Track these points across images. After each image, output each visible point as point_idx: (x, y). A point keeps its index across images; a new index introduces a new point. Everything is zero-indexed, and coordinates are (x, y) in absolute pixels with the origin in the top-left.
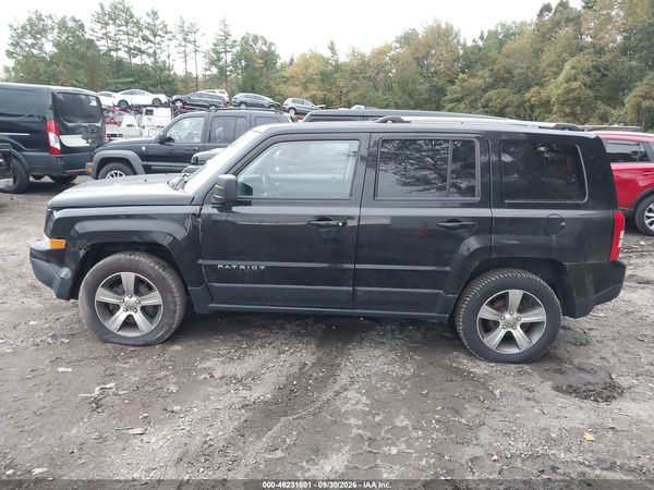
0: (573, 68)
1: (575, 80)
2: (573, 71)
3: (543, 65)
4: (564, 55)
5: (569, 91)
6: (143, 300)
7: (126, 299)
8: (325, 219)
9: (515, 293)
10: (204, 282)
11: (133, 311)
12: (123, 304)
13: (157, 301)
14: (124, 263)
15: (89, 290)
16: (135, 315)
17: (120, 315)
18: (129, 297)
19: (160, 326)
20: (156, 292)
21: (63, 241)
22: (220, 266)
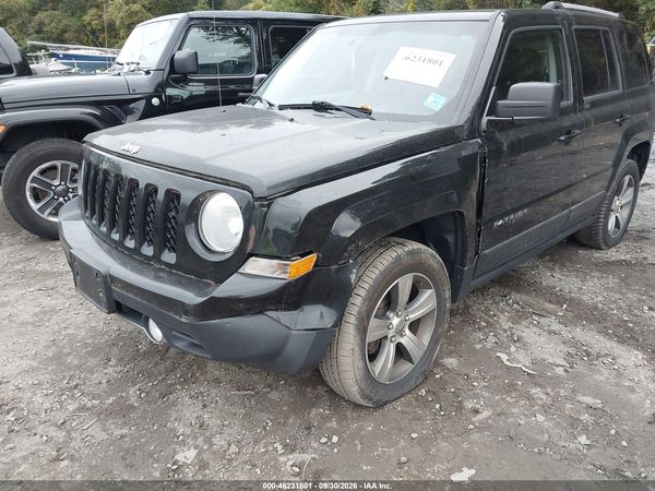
6: (412, 312)
7: (395, 321)
8: (569, 132)
9: (627, 178)
10: (477, 253)
11: (402, 336)
12: (391, 331)
13: (433, 304)
14: (407, 260)
15: (362, 330)
16: (403, 341)
17: (389, 350)
18: (397, 315)
19: (434, 341)
20: (430, 291)
21: (313, 257)
22: (496, 224)
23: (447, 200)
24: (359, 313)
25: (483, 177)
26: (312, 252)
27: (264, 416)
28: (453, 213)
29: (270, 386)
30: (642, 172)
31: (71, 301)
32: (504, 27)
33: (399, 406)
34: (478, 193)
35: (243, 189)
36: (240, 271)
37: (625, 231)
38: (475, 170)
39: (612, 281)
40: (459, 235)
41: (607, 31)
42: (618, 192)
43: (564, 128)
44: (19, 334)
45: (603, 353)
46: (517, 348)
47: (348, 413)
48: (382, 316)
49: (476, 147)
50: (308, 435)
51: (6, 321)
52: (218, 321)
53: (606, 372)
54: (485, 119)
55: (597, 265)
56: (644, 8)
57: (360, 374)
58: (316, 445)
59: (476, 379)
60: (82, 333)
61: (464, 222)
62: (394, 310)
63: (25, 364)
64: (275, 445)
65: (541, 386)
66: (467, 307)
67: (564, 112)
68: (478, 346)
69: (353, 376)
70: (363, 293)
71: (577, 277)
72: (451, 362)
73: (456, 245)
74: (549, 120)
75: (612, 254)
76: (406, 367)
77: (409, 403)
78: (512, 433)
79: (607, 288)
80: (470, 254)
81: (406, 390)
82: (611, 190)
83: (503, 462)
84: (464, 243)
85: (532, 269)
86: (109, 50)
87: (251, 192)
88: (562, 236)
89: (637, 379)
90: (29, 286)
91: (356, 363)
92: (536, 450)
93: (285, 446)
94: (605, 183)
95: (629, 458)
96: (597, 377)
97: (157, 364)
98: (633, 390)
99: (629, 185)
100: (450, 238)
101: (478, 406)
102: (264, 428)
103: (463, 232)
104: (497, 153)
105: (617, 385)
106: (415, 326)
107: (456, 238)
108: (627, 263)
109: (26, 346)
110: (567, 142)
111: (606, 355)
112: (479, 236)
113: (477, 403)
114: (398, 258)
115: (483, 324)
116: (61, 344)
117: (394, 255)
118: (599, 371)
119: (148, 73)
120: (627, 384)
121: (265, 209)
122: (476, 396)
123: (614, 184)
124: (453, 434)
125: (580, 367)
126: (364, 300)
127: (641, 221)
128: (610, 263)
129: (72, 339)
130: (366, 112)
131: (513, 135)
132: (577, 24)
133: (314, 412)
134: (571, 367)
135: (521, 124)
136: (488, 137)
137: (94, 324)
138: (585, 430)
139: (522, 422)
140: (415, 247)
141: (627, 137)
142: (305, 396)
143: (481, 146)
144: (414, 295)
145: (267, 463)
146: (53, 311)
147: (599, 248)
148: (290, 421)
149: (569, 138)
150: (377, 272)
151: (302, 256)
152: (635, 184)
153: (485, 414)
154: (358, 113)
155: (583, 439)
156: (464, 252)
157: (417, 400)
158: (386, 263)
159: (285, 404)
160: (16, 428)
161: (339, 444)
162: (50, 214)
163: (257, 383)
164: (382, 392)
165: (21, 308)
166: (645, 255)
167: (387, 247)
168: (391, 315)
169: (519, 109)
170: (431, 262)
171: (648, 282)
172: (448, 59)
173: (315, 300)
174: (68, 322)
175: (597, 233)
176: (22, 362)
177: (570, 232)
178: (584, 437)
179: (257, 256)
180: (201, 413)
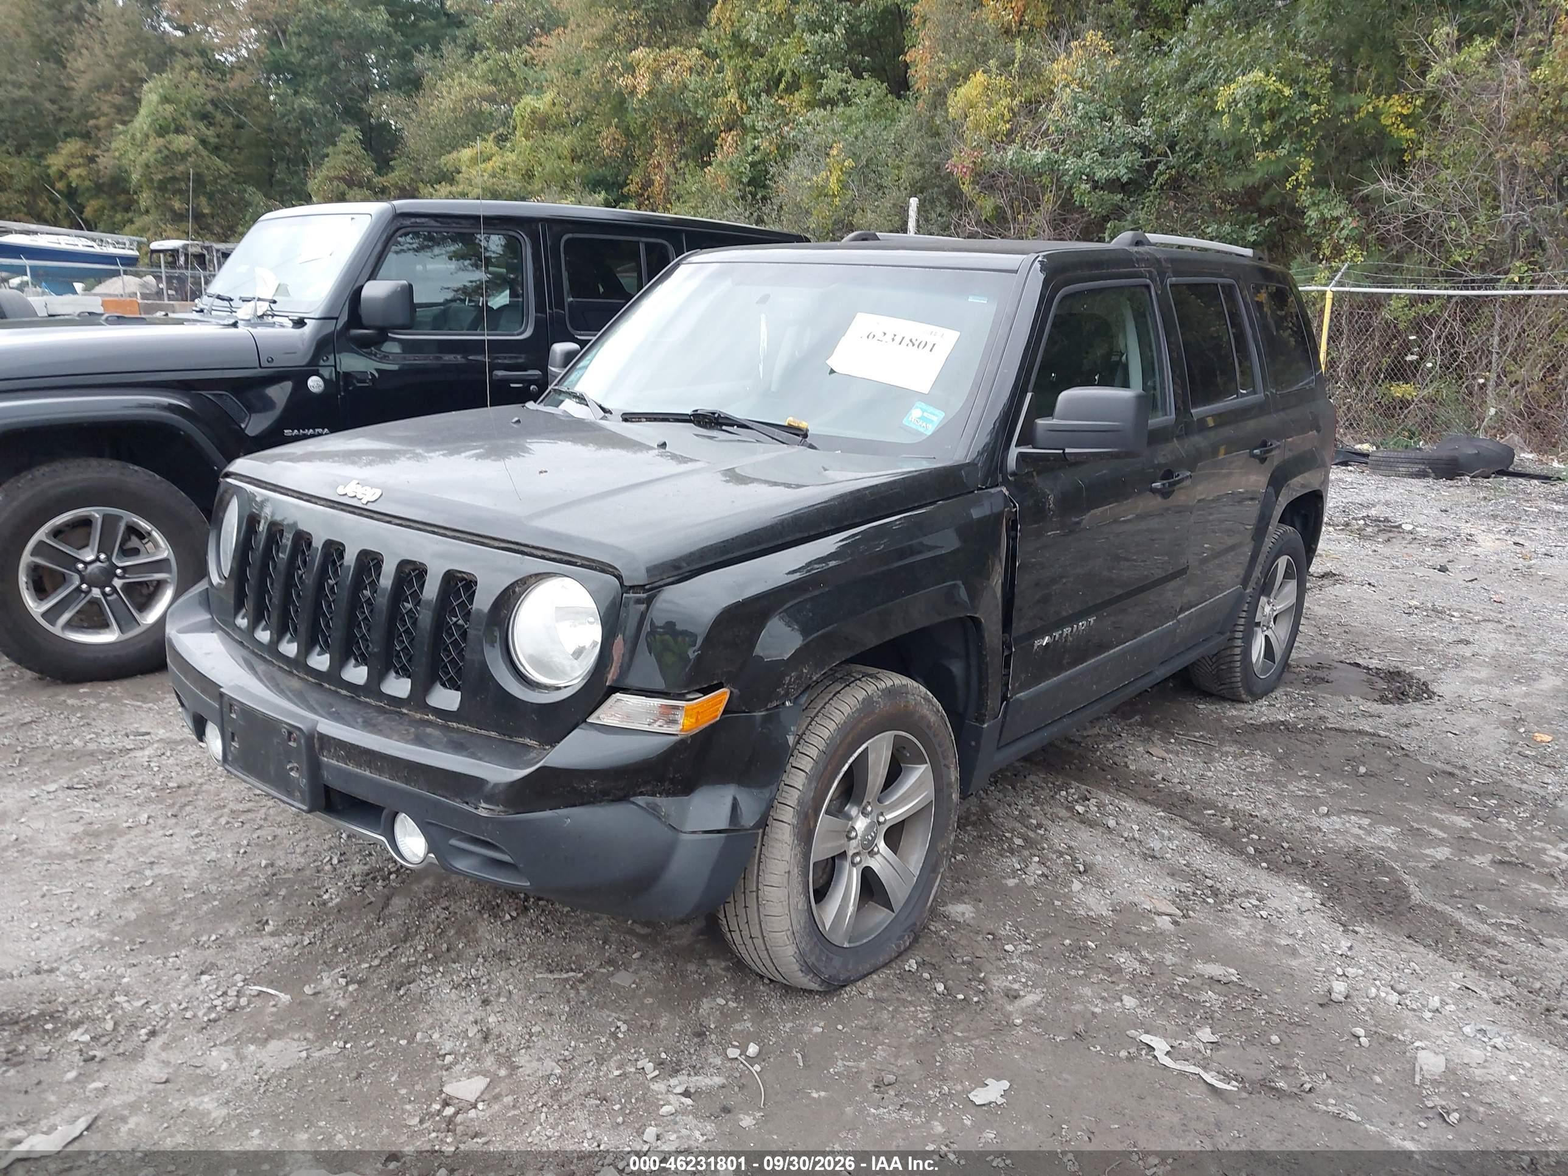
0: (165, 100)
1: (179, 130)
2: (169, 108)
3: (81, 85)
4: (134, 65)
5: (171, 158)
6: (893, 807)
7: (861, 824)
8: (1168, 474)
9: (1282, 562)
10: (1004, 698)
11: (872, 854)
12: (854, 843)
13: (927, 793)
14: (883, 706)
15: (805, 836)
16: (875, 864)
17: (849, 882)
18: (865, 814)
19: (930, 867)
20: (923, 767)
21: (723, 695)
22: (1037, 643)
23: (950, 596)
24: (800, 802)
25: (1012, 556)
26: (720, 686)
27: (609, 1016)
28: (961, 620)
29: (611, 962)
30: (1310, 549)
31: (151, 809)
32: (1046, 283)
33: (868, 989)
34: (1004, 585)
35: (603, 571)
36: (589, 720)
37: (1286, 665)
38: (998, 544)
39: (1261, 761)
40: (973, 662)
41: (1231, 286)
42: (1266, 588)
43: (1159, 466)
44: (50, 877)
45: (1242, 890)
46: (1084, 884)
47: (773, 1005)
48: (837, 811)
49: (1001, 500)
50: (702, 1044)
51: (12, 853)
52: (548, 814)
53: (1246, 924)
54: (1014, 451)
55: (1232, 731)
56: (1314, 213)
57: (799, 921)
58: (718, 1061)
59: (1010, 940)
60: (192, 873)
61: (981, 638)
62: (858, 802)
63: (81, 935)
64: (640, 1064)
65: (1130, 949)
66: (985, 811)
67: (1157, 437)
68: (1011, 882)
69: (788, 925)
70: (807, 764)
71: (1196, 754)
72: (962, 910)
73: (968, 684)
74: (1128, 454)
75: (1262, 711)
76: (880, 917)
77: (886, 985)
78: (1080, 1027)
79: (1252, 774)
80: (992, 701)
81: (882, 959)
82: (1252, 583)
83: (1065, 1076)
84: (982, 678)
85: (1108, 738)
86: (109, 237)
87: (619, 577)
88: (1162, 672)
89: (1300, 932)
90: (43, 780)
91: (793, 901)
92: (1123, 1054)
93: (660, 1064)
94: (1241, 571)
95: (1284, 1062)
96: (1231, 931)
97: (369, 927)
98: (1293, 952)
99: (1287, 576)
100: (956, 668)
101: (1016, 986)
102: (614, 1035)
103: (981, 656)
104: (1038, 512)
105: (1267, 944)
106: (895, 835)
107: (968, 668)
108: (1288, 728)
109: (72, 900)
110: (1165, 494)
111: (1248, 894)
112: (1007, 665)
113: (1015, 981)
114: (868, 701)
115: (1018, 841)
116: (149, 895)
117: (861, 695)
118: (1235, 923)
119: (300, 323)
120: (1283, 942)
121: (643, 607)
122: (1012, 969)
123: (1257, 573)
124: (972, 1034)
125: (1200, 916)
126: (809, 778)
127: (1316, 648)
128: (1258, 728)
129: (171, 885)
130: (799, 434)
131: (1066, 479)
132: (1176, 274)
133: (706, 1004)
134: (1184, 916)
135: (1078, 461)
136: (1020, 484)
137: (213, 855)
138: (1208, 1018)
139: (1098, 1010)
140: (897, 682)
141: (1277, 481)
142: (683, 977)
143: (1007, 500)
144: (894, 775)
145: (628, 1095)
146: (113, 830)
147: (1236, 700)
148: (663, 1022)
149: (1171, 485)
150: (832, 726)
151: (705, 692)
152: (1299, 571)
153: (1031, 998)
154: (784, 435)
155: (1206, 1034)
156: (982, 694)
157: (901, 978)
158: (847, 710)
159: (648, 993)
160: (99, 1053)
161: (760, 1057)
162: (69, 625)
163: (586, 959)
164: (837, 962)
165: (39, 824)
166: (1322, 712)
167: (848, 681)
168: (854, 811)
169: (1075, 435)
170: (926, 711)
171: (1325, 763)
172: (947, 339)
173: (721, 776)
174: (154, 852)
175: (1231, 670)
176: (72, 932)
177: (1177, 665)
178: (1208, 1030)
179: (625, 690)
180: (479, 1014)
